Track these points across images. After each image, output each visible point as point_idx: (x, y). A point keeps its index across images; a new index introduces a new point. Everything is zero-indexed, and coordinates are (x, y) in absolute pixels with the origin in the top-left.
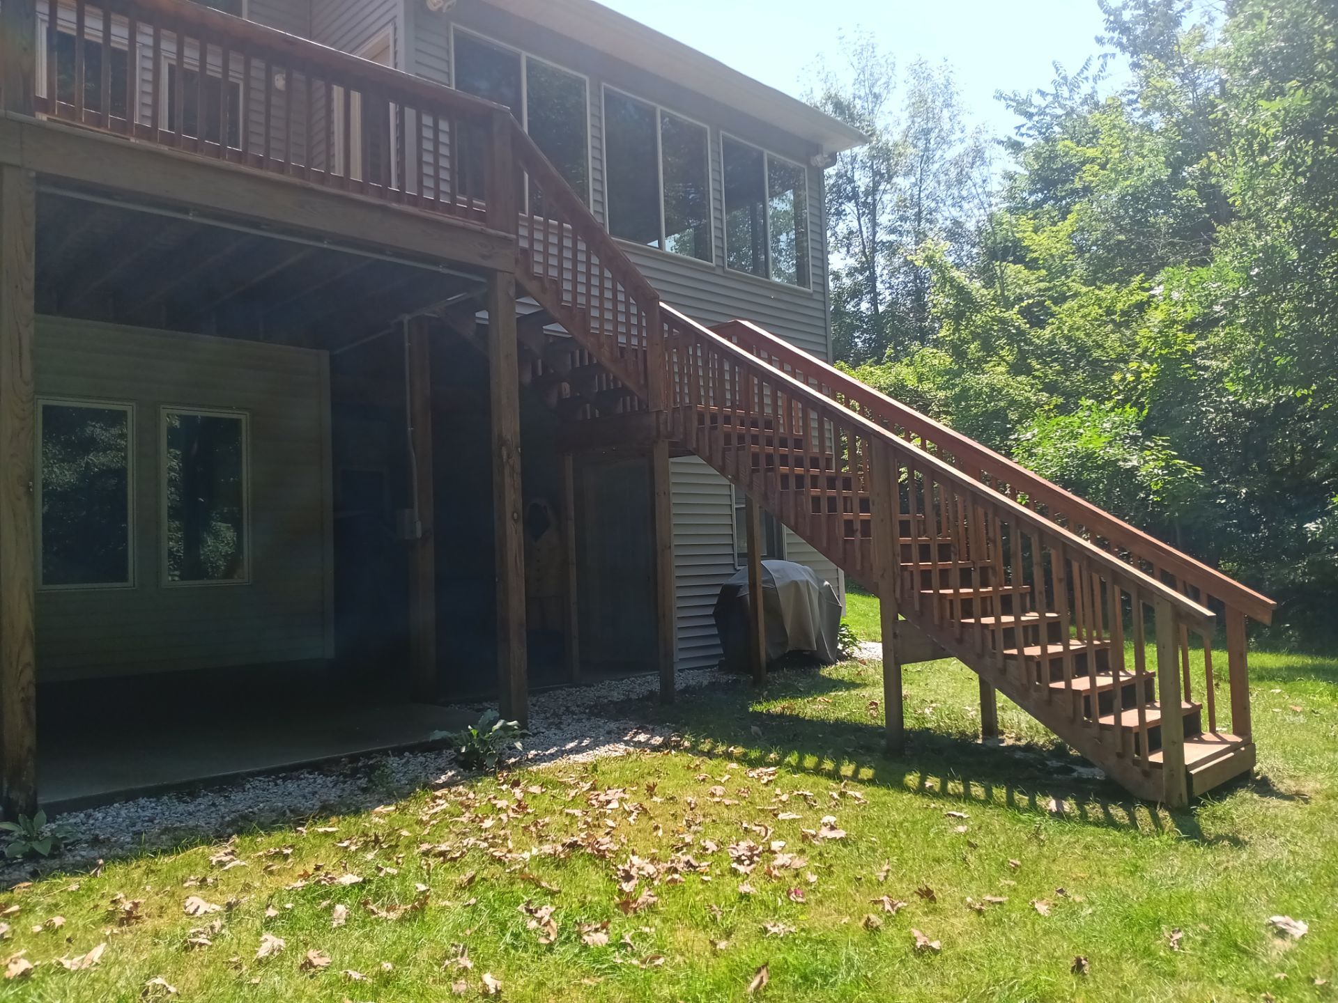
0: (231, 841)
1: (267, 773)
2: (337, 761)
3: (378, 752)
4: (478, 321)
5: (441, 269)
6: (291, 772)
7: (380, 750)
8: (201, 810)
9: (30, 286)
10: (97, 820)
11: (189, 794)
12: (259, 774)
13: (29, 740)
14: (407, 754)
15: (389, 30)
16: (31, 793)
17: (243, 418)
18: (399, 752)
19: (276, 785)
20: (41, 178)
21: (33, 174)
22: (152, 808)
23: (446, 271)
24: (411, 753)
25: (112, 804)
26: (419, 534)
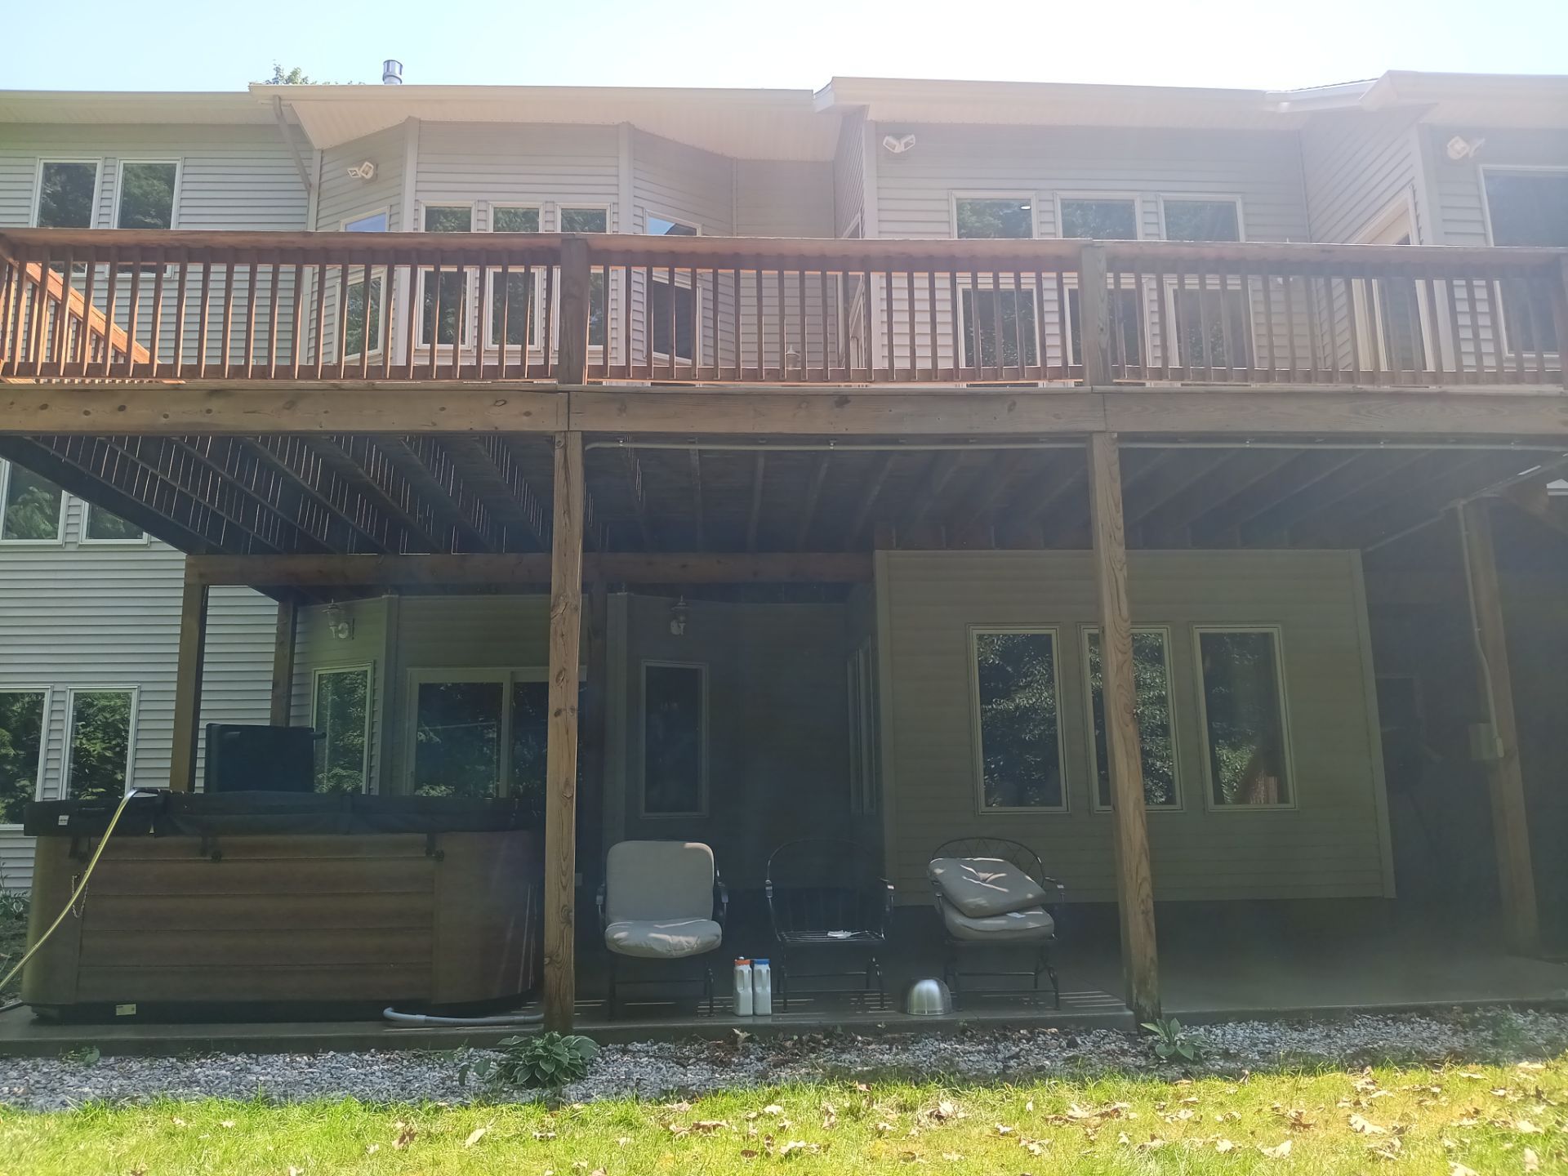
0: (1366, 1072)
1: (1374, 1012)
2: (1450, 1009)
3: (1496, 1004)
4: (1550, 494)
5: (1513, 447)
6: (1397, 1015)
7: (1500, 1003)
8: (1315, 1040)
9: (1120, 534)
10: (1217, 1036)
11: (1299, 1022)
12: (1366, 1011)
13: (1151, 951)
14: (1531, 1011)
15: (1407, 194)
16: (1156, 1001)
17: (1275, 631)
18: (1522, 1008)
19: (1387, 1025)
20: (1123, 437)
21: (1116, 435)
22: (1267, 1032)
23: (1519, 448)
24: (1537, 1010)
25: (1226, 1023)
26: (1501, 754)
